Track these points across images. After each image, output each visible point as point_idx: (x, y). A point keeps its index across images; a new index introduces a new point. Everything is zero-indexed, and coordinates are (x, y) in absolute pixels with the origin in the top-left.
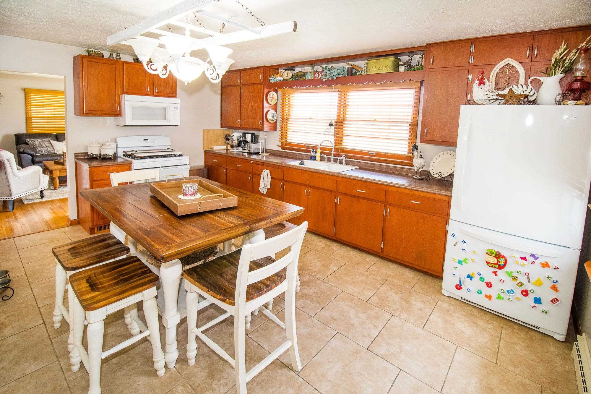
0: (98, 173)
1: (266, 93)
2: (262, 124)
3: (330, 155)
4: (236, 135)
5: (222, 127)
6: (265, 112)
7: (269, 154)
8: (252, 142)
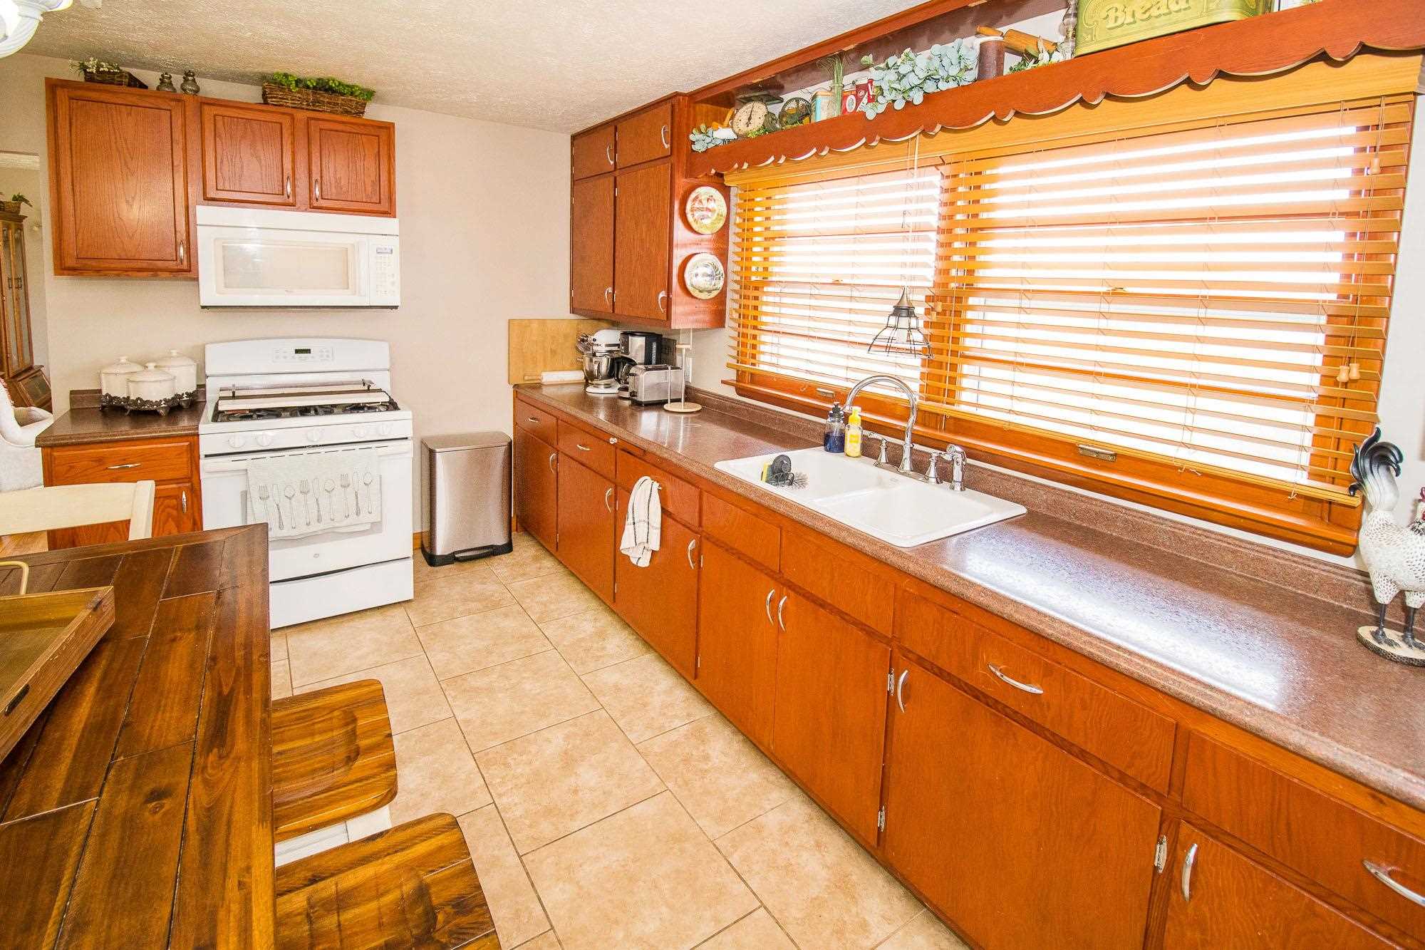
0: (72, 467)
1: (682, 192)
2: (668, 303)
3: (900, 434)
4: (606, 338)
5: (573, 311)
6: (677, 263)
7: (699, 407)
8: (648, 361)
